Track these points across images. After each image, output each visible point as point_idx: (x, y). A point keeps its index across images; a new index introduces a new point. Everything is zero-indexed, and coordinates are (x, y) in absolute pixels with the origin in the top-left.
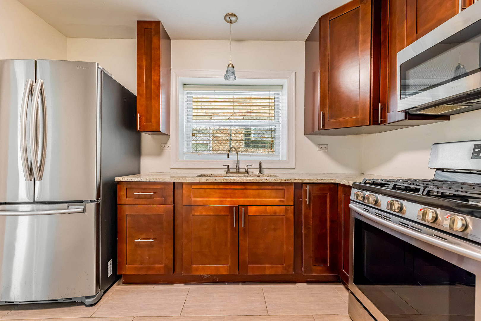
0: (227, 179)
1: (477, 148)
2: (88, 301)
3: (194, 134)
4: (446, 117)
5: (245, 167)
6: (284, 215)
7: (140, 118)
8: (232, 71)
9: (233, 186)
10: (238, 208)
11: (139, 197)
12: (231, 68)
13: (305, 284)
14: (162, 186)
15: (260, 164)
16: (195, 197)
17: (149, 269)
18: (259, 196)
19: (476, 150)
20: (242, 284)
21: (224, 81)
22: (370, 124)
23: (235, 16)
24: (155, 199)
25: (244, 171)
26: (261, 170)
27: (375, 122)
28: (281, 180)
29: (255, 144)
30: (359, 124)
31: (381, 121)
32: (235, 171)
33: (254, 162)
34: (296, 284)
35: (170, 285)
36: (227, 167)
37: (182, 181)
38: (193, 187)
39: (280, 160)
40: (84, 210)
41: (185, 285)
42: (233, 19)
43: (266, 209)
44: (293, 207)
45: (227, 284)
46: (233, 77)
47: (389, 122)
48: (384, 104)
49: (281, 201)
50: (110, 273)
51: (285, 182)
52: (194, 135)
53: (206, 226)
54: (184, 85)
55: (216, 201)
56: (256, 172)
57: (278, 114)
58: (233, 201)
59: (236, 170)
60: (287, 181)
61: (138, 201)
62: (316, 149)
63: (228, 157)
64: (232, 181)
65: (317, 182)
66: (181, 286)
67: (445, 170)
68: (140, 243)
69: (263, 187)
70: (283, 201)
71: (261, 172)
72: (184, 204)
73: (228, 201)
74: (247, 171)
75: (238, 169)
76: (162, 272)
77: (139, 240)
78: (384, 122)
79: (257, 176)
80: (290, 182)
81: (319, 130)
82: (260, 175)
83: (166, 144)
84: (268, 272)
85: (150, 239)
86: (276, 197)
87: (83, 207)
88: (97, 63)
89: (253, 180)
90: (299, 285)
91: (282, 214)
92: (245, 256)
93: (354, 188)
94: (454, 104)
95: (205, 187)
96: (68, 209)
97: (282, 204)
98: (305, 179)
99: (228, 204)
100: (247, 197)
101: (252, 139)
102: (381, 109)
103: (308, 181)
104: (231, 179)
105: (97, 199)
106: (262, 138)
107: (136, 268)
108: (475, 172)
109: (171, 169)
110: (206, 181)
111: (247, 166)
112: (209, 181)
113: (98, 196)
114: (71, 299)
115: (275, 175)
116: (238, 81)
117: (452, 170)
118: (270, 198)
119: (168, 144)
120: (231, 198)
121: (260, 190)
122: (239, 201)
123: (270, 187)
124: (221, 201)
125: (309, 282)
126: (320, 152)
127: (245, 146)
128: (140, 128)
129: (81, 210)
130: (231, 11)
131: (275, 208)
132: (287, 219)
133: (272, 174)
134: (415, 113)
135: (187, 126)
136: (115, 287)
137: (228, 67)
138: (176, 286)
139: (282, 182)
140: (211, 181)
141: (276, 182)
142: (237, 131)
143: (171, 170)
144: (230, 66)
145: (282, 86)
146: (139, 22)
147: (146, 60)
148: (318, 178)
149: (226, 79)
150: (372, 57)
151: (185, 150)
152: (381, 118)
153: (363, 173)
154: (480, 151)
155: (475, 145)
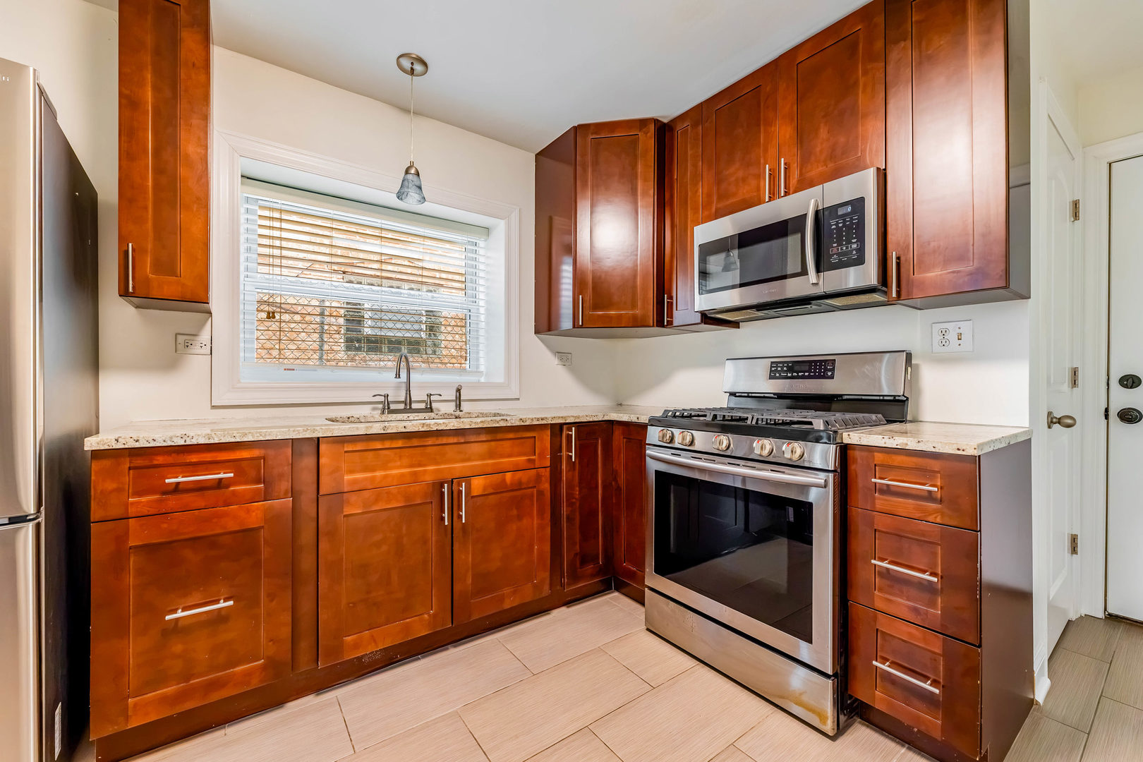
0: (430, 425)
1: (774, 367)
3: (273, 313)
4: (735, 324)
5: (425, 398)
6: (534, 487)
7: (132, 256)
8: (417, 184)
9: (440, 438)
11: (177, 488)
12: (415, 178)
13: (563, 609)
14: (256, 453)
15: (459, 390)
16: (351, 472)
18: (491, 455)
19: (773, 369)
20: (455, 647)
21: (392, 200)
22: (653, 326)
23: (424, 64)
24: (234, 491)
25: (423, 406)
26: (458, 402)
27: (660, 323)
28: (532, 420)
29: (375, 344)
30: (638, 323)
31: (667, 322)
32: (402, 406)
33: (445, 385)
34: (549, 614)
35: (271, 711)
38: (349, 447)
39: (479, 382)
41: (318, 695)
42: (418, 67)
43: (504, 480)
44: (548, 469)
45: (423, 657)
46: (417, 197)
47: (674, 325)
48: (670, 297)
49: (529, 460)
50: (57, 748)
51: (538, 423)
52: (274, 317)
53: (378, 537)
55: (402, 475)
56: (450, 408)
57: (474, 286)
58: (440, 470)
59: (406, 405)
60: (541, 422)
61: (173, 502)
62: (553, 361)
64: (440, 429)
65: (586, 421)
66: (310, 701)
67: (737, 394)
68: (182, 622)
70: (533, 461)
71: (460, 407)
72: (323, 491)
73: (430, 471)
74: (431, 408)
75: (408, 402)
76: (256, 682)
77: (180, 614)
78: (670, 323)
79: (453, 417)
80: (546, 423)
81: (574, 327)
82: (458, 413)
83: (197, 338)
84: (507, 604)
86: (521, 455)
88: (35, 70)
89: (482, 422)
90: (556, 613)
91: (531, 485)
92: (466, 582)
93: (652, 425)
94: (758, 310)
95: (378, 445)
97: (531, 465)
98: (569, 417)
99: (429, 478)
100: (469, 460)
101: (368, 331)
102: (668, 302)
103: (572, 420)
105: (38, 510)
106: (404, 332)
107: (164, 700)
108: (772, 395)
110: (383, 432)
111: (429, 396)
112: (389, 431)
113: (40, 500)
115: (494, 412)
116: (427, 208)
117: (746, 395)
118: (510, 456)
119: (203, 338)
120: (437, 463)
121: (493, 443)
122: (454, 468)
123: (511, 436)
124: (415, 473)
125: (569, 603)
126: (560, 367)
127: (348, 348)
128: (132, 286)
131: (519, 474)
132: (540, 493)
133: (485, 412)
134: (713, 316)
137: (406, 173)
138: (293, 706)
139: (534, 423)
140: (394, 431)
143: (214, 410)
144: (413, 171)
145: (487, 230)
147: (156, 89)
149: (398, 198)
150: (656, 219)
152: (667, 317)
153: (621, 405)
154: (776, 370)
155: (772, 363)
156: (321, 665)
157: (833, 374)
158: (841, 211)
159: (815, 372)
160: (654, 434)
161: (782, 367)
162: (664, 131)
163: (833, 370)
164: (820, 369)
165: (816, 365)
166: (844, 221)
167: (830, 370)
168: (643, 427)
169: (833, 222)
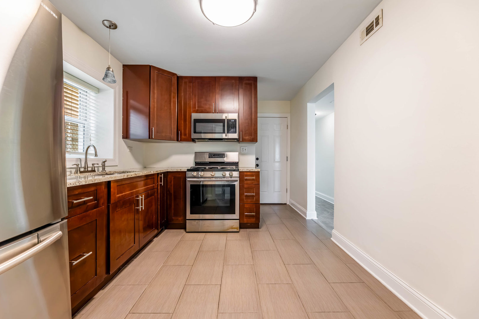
15: (105, 162)
24: (88, 205)
27: (177, 140)
30: (172, 139)
32: (83, 170)
34: (153, 241)
44: (157, 189)
62: (127, 150)
70: (154, 186)
72: (112, 202)
73: (135, 192)
78: (181, 140)
81: (150, 138)
90: (156, 240)
99: (134, 195)
100: (142, 187)
111: (93, 165)
118: (150, 185)
125: (156, 236)
126: (129, 153)
131: (151, 191)
144: (111, 70)
145: (98, 90)
153: (145, 167)
154: (210, 156)
155: (209, 154)
156: (111, 273)
157: (224, 157)
158: (232, 121)
159: (220, 156)
160: (189, 174)
161: (212, 155)
162: (179, 78)
163: (224, 156)
164: (221, 156)
165: (220, 155)
166: (232, 123)
167: (223, 156)
168: (185, 173)
169: (230, 123)
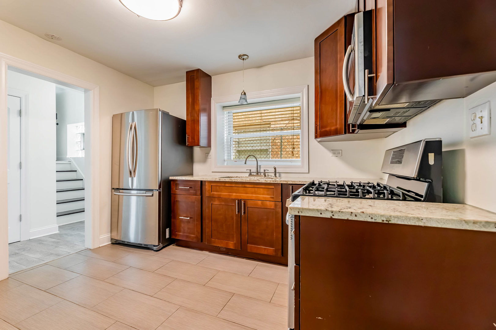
1: (393, 155)
2: (155, 248)
4: (402, 125)
6: (274, 209)
7: (188, 137)
9: (237, 185)
10: (240, 201)
12: (243, 96)
14: (194, 183)
15: (275, 169)
16: (214, 191)
17: (187, 237)
18: (255, 193)
22: (345, 133)
23: (246, 55)
26: (275, 173)
30: (338, 132)
31: (352, 130)
36: (249, 171)
37: (205, 180)
38: (212, 184)
40: (153, 195)
42: (245, 57)
44: (280, 203)
49: (271, 197)
50: (167, 236)
51: (273, 182)
53: (220, 212)
54: (224, 107)
55: (226, 195)
58: (237, 195)
60: (274, 182)
62: (329, 154)
63: (246, 163)
64: (236, 181)
66: (207, 253)
68: (183, 220)
69: (259, 186)
70: (273, 198)
71: (275, 175)
72: (206, 196)
73: (233, 195)
74: (265, 175)
75: (258, 173)
76: (194, 240)
77: (182, 218)
80: (277, 183)
85: (188, 217)
86: (268, 195)
87: (152, 193)
91: (272, 208)
92: (246, 237)
95: (219, 185)
96: (146, 194)
97: (272, 200)
99: (232, 197)
100: (246, 193)
103: (291, 183)
104: (235, 180)
105: (159, 189)
109: (212, 172)
111: (265, 170)
112: (221, 181)
113: (160, 187)
114: (147, 245)
118: (263, 194)
119: (210, 154)
120: (236, 193)
121: (256, 189)
122: (241, 196)
123: (263, 186)
126: (334, 157)
128: (188, 144)
129: (151, 195)
130: (242, 53)
131: (266, 202)
132: (276, 212)
135: (227, 139)
136: (171, 246)
137: (241, 94)
140: (222, 181)
141: (266, 182)
142: (265, 141)
144: (243, 94)
145: (300, 98)
146: (187, 72)
148: (300, 181)
151: (226, 158)
152: (352, 128)
154: (392, 158)
155: (393, 152)
